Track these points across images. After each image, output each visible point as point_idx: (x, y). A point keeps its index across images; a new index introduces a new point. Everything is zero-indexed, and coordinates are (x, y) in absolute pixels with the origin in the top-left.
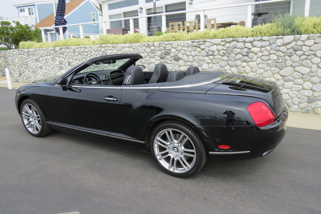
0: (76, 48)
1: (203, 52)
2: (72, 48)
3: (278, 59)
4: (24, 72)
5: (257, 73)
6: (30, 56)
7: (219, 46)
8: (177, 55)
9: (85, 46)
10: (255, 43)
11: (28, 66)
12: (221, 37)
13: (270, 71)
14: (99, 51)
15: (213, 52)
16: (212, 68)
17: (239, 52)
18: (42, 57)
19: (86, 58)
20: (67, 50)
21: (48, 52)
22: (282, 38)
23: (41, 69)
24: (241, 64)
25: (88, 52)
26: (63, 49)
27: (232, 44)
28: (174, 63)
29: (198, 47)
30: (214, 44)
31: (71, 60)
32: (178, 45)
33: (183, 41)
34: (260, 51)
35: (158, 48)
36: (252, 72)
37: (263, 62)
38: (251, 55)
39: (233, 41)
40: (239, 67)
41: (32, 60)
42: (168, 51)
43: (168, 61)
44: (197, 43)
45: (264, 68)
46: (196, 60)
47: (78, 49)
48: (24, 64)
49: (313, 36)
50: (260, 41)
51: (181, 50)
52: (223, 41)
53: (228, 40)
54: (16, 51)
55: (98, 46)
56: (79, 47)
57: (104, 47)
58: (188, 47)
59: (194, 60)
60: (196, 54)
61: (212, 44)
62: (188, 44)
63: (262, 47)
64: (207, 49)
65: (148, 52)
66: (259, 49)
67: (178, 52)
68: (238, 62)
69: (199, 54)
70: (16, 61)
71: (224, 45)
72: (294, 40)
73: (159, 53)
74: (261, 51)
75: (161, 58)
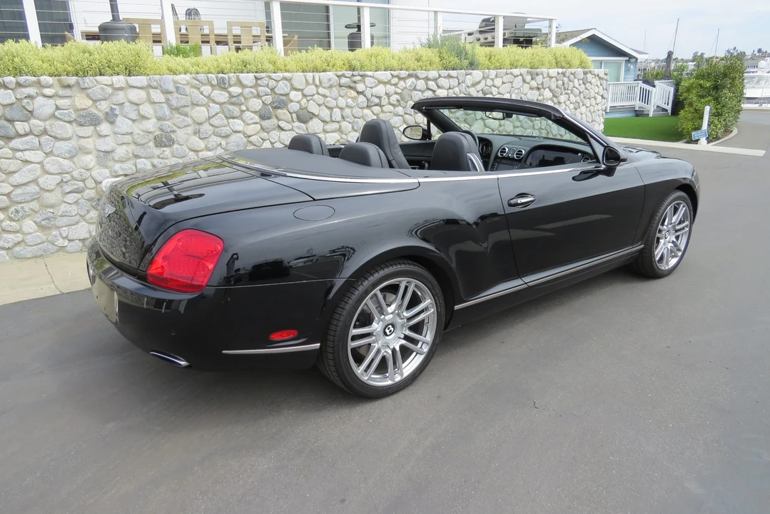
1: (361, 98)
7: (388, 86)
8: (306, 107)
10: (442, 82)
15: (379, 98)
22: (470, 74)
27: (409, 82)
28: (299, 127)
29: (350, 87)
30: (380, 82)
33: (318, 74)
35: (253, 90)
39: (410, 76)
42: (281, 97)
43: (283, 124)
44: (348, 79)
46: (348, 117)
49: (500, 73)
50: (448, 77)
51: (314, 95)
52: (395, 76)
58: (331, 87)
59: (343, 118)
60: (347, 103)
61: (377, 82)
62: (330, 80)
63: (450, 88)
64: (368, 93)
65: (222, 100)
66: (446, 92)
67: (308, 101)
69: (353, 104)
71: (398, 84)
72: (484, 78)
73: (256, 104)
75: (263, 117)
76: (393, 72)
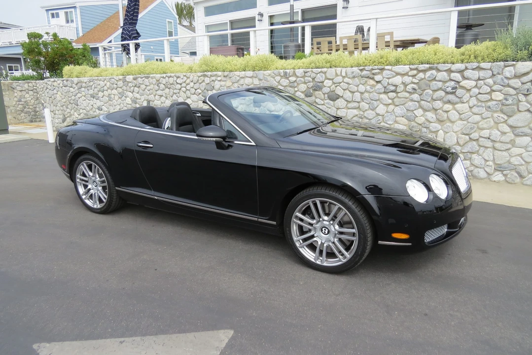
0: (161, 77)
1: (379, 86)
2: (155, 78)
3: (506, 99)
4: (71, 115)
5: (468, 122)
6: (83, 89)
7: (405, 77)
8: (334, 91)
9: (178, 75)
10: (467, 73)
11: (78, 105)
12: (408, 63)
13: (491, 119)
14: (200, 83)
15: (396, 86)
16: (393, 113)
17: (440, 87)
18: (103, 92)
19: (179, 93)
20: (147, 80)
21: (113, 84)
23: (99, 111)
24: (442, 108)
25: (181, 84)
26: (139, 79)
27: (428, 74)
28: (328, 103)
29: (371, 78)
30: (398, 74)
31: (151, 97)
32: (337, 75)
33: (345, 69)
34: (476, 86)
35: (301, 79)
36: (461, 119)
37: (480, 104)
38: (459, 92)
39: (431, 69)
40: (438, 111)
41: (85, 96)
42: (318, 84)
43: (318, 100)
44: (368, 72)
45: (481, 113)
46: (365, 99)
47: (165, 78)
48: (72, 102)
50: (477, 69)
51: (341, 83)
52: (414, 69)
53: (422, 67)
54: (58, 81)
55: (200, 74)
56: (166, 76)
57: (209, 76)
58: (354, 77)
59: (362, 100)
60: (366, 89)
61: (395, 74)
62: (353, 73)
63: (479, 79)
64: (385, 82)
65: (285, 84)
66: (474, 83)
67: (336, 86)
68: (438, 104)
69: (372, 90)
70: (58, 97)
71: (416, 75)
73: (303, 87)
74: (478, 85)
75: (307, 96)
76: (411, 66)
